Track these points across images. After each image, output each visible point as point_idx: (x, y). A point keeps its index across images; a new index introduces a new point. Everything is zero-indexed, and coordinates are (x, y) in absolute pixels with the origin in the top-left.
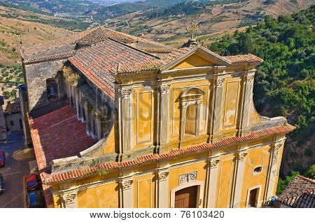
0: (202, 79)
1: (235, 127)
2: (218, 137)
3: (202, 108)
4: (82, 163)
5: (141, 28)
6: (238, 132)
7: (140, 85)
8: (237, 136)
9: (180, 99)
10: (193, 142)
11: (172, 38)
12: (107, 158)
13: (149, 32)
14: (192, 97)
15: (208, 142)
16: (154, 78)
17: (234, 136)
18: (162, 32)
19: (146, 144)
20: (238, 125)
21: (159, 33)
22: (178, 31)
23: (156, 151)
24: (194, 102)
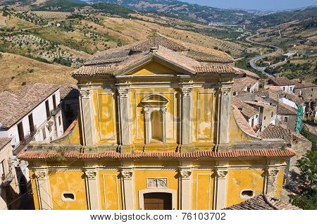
0: (166, 86)
1: (212, 141)
2: (187, 148)
3: (167, 115)
4: (51, 148)
5: (294, 39)
6: (215, 147)
7: (100, 87)
8: (214, 150)
9: (142, 104)
10: (159, 148)
12: (72, 148)
13: (302, 43)
14: (156, 104)
15: (176, 151)
16: (110, 82)
17: (210, 150)
19: (109, 141)
20: (215, 139)
23: (118, 150)
24: (159, 109)
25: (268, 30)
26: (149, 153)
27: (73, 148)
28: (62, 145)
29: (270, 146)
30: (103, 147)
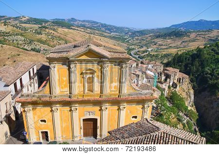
0: (95, 64)
1: (118, 92)
2: (106, 95)
3: (96, 79)
4: (34, 96)
5: (151, 42)
6: (119, 95)
7: (60, 64)
9: (83, 73)
10: (91, 96)
11: (167, 49)
13: (155, 44)
14: (90, 73)
15: (100, 97)
16: (67, 62)
17: (117, 97)
18: (162, 45)
19: (66, 93)
20: (119, 91)
21: (160, 45)
22: (170, 45)
23: (70, 97)
24: (91, 76)
25: (140, 38)
26: (86, 98)
27: (46, 96)
28: (40, 94)
29: (146, 94)
30: (62, 96)
